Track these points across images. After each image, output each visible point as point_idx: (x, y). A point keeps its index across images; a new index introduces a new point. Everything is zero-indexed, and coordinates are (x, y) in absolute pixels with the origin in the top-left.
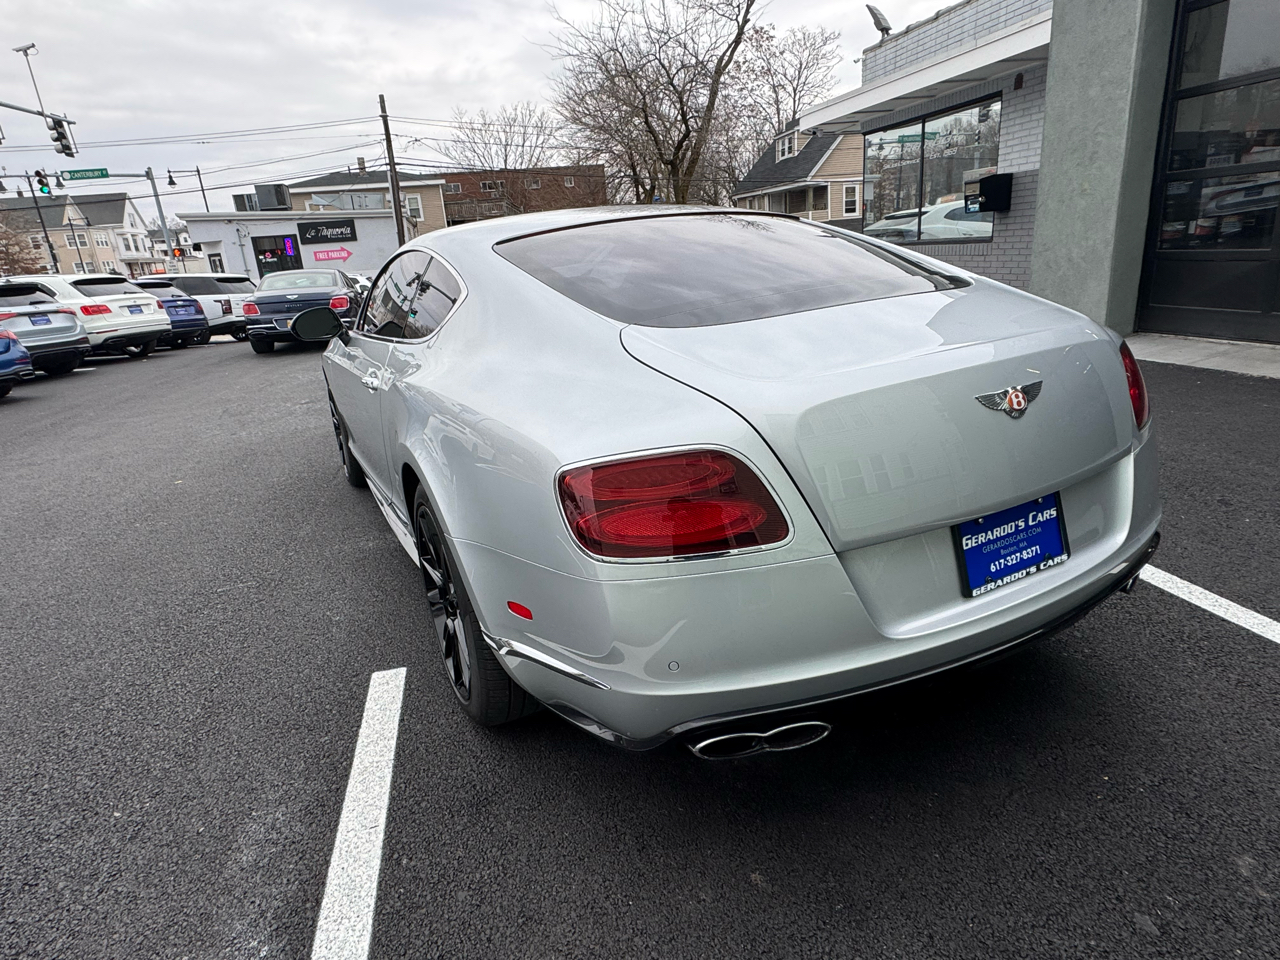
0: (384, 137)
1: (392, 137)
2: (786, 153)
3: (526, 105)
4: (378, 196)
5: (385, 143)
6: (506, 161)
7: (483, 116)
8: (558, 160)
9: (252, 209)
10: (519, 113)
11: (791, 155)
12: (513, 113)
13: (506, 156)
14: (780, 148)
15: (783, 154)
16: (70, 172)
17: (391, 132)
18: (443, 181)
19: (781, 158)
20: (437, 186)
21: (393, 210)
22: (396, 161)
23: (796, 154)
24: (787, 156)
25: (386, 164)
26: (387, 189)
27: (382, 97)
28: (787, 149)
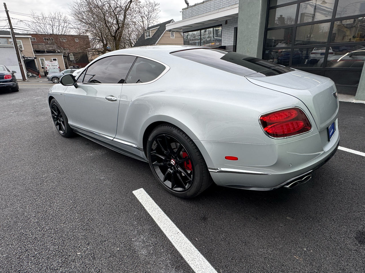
0: (7, 18)
1: (10, 19)
3: (59, 13)
4: (5, 40)
5: (8, 21)
7: (43, 15)
8: (73, 33)
10: (56, 15)
11: (149, 37)
12: (54, 15)
13: (53, 30)
14: (146, 35)
15: (147, 37)
17: (10, 17)
18: (31, 36)
19: (147, 38)
20: (28, 38)
21: (14, 45)
22: (13, 27)
23: (151, 37)
24: (148, 37)
25: (9, 28)
26: (10, 37)
27: (5, 4)
28: (148, 35)
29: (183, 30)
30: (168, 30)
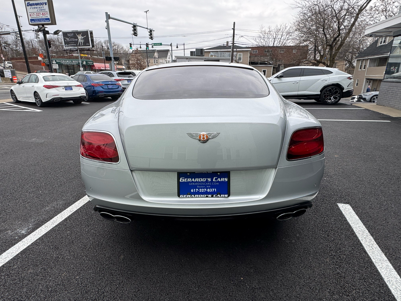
0: (233, 35)
1: (235, 35)
2: (382, 43)
3: (285, 25)
4: (229, 53)
5: (232, 37)
6: (274, 44)
7: (270, 28)
8: (290, 43)
9: (194, 56)
10: (282, 27)
11: (384, 44)
12: (280, 27)
13: (274, 42)
14: (380, 41)
15: (381, 43)
16: (154, 44)
17: (235, 34)
18: (250, 49)
19: (380, 45)
20: (248, 51)
21: (231, 58)
22: (235, 43)
23: (387, 43)
24: (382, 44)
25: (232, 44)
26: (230, 51)
27: (234, 23)
28: (383, 41)
29: (394, 34)
30: (368, 34)
